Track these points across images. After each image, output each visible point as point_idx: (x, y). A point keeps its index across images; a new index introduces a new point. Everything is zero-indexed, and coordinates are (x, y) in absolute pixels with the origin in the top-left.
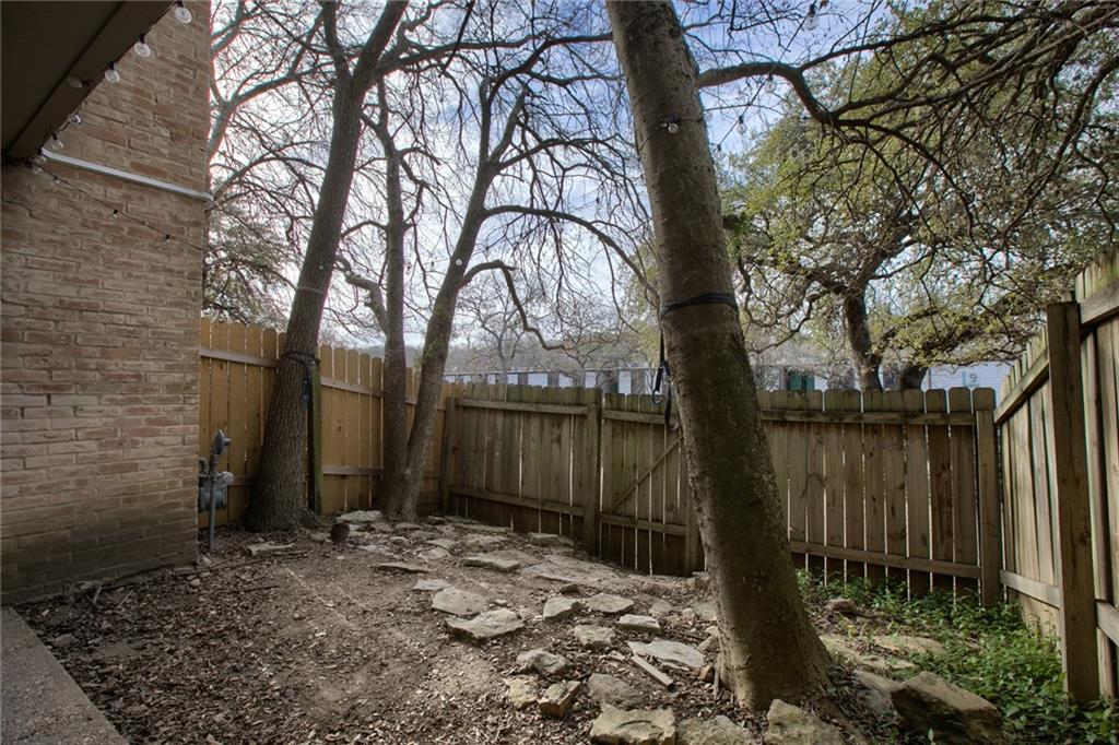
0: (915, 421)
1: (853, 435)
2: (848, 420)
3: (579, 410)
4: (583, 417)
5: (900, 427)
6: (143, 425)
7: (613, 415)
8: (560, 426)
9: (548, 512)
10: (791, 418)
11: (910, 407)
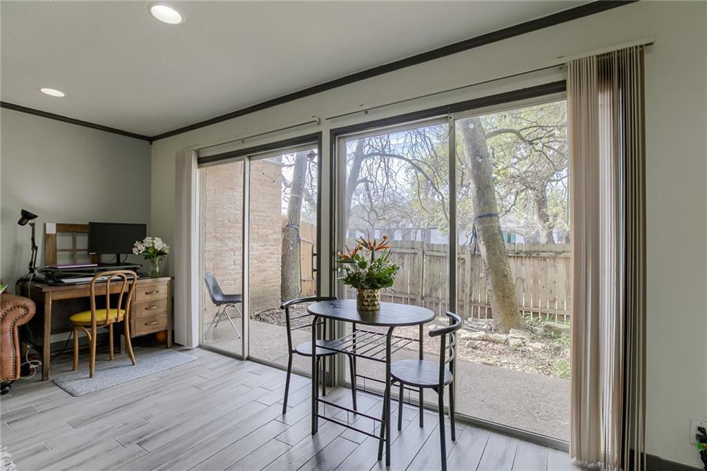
0: (560, 256)
1: (536, 261)
2: (533, 255)
3: (413, 251)
4: (415, 254)
5: (554, 258)
6: (267, 255)
7: (430, 253)
8: (403, 258)
9: (397, 297)
10: (510, 255)
11: (558, 251)
